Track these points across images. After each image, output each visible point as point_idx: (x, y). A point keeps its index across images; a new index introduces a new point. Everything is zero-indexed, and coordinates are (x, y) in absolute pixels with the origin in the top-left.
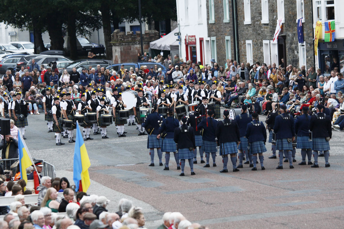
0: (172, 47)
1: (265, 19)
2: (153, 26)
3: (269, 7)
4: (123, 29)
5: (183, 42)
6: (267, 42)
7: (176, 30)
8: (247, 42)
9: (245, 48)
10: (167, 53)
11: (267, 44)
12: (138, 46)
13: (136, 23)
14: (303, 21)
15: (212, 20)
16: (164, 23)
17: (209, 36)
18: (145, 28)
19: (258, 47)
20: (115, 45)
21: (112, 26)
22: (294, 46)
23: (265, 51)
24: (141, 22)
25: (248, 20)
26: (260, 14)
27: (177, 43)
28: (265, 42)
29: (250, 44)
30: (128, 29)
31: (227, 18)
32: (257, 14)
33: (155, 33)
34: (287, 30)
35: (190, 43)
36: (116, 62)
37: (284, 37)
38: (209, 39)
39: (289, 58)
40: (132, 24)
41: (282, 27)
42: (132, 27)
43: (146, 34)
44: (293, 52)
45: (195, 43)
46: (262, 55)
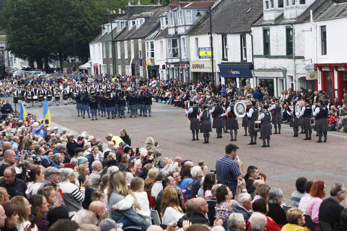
0: (88, 68)
1: (126, 57)
2: (81, 60)
3: (128, 52)
4: (68, 61)
5: (93, 66)
6: (127, 66)
7: (90, 61)
8: (119, 66)
9: (118, 69)
10: (86, 71)
11: (127, 67)
13: (73, 58)
14: (142, 58)
15: (105, 57)
16: (85, 58)
17: (104, 64)
18: (77, 60)
19: (123, 68)
20: (64, 67)
21: (63, 59)
22: (138, 68)
23: (126, 70)
24: (75, 58)
25: (119, 57)
26: (124, 55)
27: (90, 67)
28: (126, 66)
29: (120, 67)
30: (70, 61)
31: (111, 57)
32: (123, 55)
33: (81, 63)
34: (135, 61)
35: (96, 67)
36: (65, 74)
37: (134, 64)
38: (103, 65)
39: (136, 73)
40: (72, 59)
41: (133, 60)
42: (72, 60)
43: (77, 63)
44: (138, 71)
45: (98, 67)
46: (125, 72)
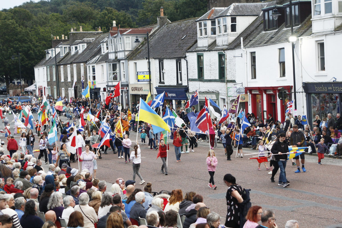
0: (33, 90)
1: (69, 80)
2: (26, 82)
3: (71, 75)
4: (14, 83)
5: (38, 88)
6: (70, 88)
7: (35, 84)
8: (62, 88)
9: (61, 91)
10: (31, 93)
11: (70, 90)
12: (20, 90)
13: (19, 81)
14: (84, 81)
15: (49, 80)
16: (30, 81)
17: (48, 86)
18: (23, 83)
19: (67, 90)
20: (11, 90)
21: (9, 82)
22: (80, 90)
23: (69, 92)
24: (21, 80)
25: (62, 80)
26: (67, 78)
27: (35, 89)
28: (69, 89)
30: (16, 83)
31: (54, 79)
32: (66, 78)
33: (26, 85)
34: (78, 84)
35: (40, 89)
36: (11, 96)
37: (77, 87)
38: (47, 87)
39: (78, 95)
40: (17, 81)
41: (76, 83)
42: (17, 82)
43: (23, 85)
44: (80, 93)
45: (42, 89)
46: (68, 94)
